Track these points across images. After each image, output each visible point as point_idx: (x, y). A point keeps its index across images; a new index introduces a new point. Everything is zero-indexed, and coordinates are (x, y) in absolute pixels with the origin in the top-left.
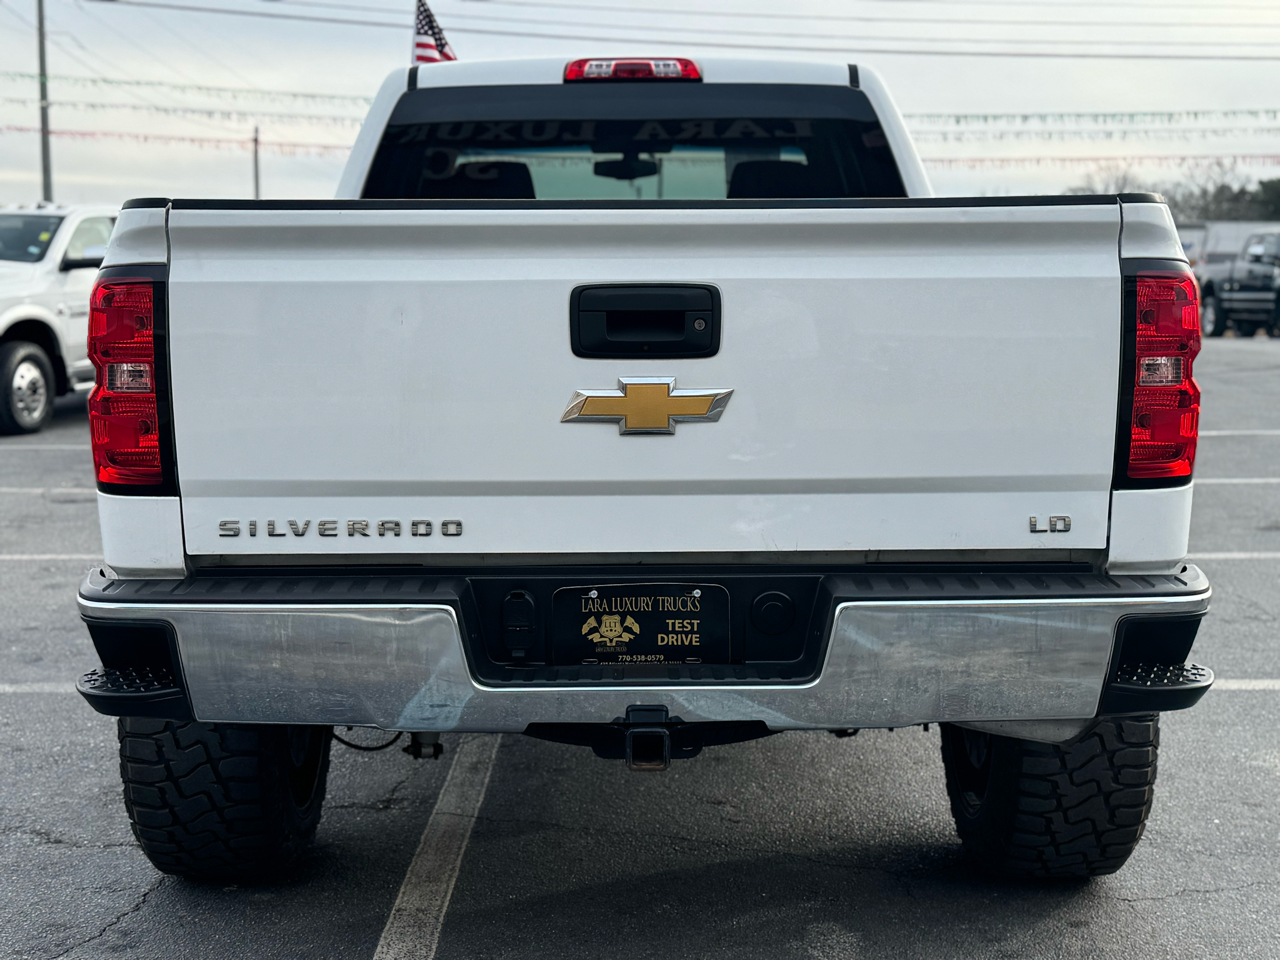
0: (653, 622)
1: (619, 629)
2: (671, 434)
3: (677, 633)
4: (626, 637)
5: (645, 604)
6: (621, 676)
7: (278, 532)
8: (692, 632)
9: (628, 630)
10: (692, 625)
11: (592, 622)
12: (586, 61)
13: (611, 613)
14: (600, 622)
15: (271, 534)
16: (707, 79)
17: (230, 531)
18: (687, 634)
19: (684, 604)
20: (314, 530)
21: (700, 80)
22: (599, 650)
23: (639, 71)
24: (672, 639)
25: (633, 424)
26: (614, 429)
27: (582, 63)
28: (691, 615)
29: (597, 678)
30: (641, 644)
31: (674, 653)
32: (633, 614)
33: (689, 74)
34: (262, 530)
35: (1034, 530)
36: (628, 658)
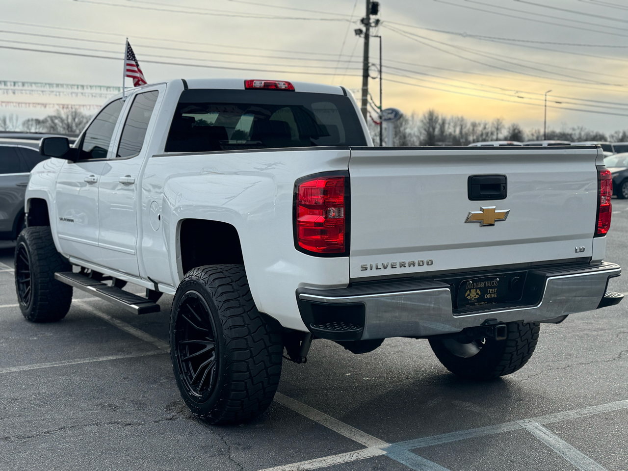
0: (484, 290)
1: (475, 294)
2: (494, 225)
3: (490, 294)
4: (477, 296)
5: (482, 284)
6: (477, 310)
7: (379, 268)
8: (495, 293)
9: (477, 294)
10: (495, 290)
11: (468, 292)
12: (254, 80)
13: (473, 289)
14: (470, 292)
15: (377, 269)
16: (296, 91)
17: (364, 268)
18: (493, 293)
19: (493, 283)
20: (389, 266)
21: (294, 90)
22: (470, 302)
23: (271, 86)
24: (489, 296)
25: (485, 223)
26: (478, 224)
27: (252, 81)
28: (495, 287)
29: (471, 311)
30: (481, 299)
31: (490, 301)
32: (479, 288)
33: (290, 88)
34: (374, 268)
35: (576, 252)
36: (477, 304)
